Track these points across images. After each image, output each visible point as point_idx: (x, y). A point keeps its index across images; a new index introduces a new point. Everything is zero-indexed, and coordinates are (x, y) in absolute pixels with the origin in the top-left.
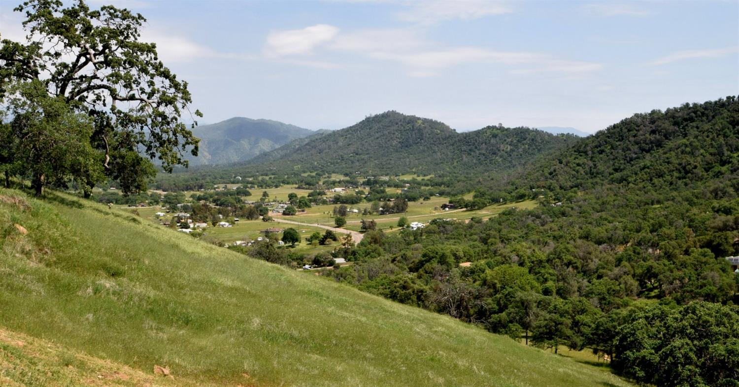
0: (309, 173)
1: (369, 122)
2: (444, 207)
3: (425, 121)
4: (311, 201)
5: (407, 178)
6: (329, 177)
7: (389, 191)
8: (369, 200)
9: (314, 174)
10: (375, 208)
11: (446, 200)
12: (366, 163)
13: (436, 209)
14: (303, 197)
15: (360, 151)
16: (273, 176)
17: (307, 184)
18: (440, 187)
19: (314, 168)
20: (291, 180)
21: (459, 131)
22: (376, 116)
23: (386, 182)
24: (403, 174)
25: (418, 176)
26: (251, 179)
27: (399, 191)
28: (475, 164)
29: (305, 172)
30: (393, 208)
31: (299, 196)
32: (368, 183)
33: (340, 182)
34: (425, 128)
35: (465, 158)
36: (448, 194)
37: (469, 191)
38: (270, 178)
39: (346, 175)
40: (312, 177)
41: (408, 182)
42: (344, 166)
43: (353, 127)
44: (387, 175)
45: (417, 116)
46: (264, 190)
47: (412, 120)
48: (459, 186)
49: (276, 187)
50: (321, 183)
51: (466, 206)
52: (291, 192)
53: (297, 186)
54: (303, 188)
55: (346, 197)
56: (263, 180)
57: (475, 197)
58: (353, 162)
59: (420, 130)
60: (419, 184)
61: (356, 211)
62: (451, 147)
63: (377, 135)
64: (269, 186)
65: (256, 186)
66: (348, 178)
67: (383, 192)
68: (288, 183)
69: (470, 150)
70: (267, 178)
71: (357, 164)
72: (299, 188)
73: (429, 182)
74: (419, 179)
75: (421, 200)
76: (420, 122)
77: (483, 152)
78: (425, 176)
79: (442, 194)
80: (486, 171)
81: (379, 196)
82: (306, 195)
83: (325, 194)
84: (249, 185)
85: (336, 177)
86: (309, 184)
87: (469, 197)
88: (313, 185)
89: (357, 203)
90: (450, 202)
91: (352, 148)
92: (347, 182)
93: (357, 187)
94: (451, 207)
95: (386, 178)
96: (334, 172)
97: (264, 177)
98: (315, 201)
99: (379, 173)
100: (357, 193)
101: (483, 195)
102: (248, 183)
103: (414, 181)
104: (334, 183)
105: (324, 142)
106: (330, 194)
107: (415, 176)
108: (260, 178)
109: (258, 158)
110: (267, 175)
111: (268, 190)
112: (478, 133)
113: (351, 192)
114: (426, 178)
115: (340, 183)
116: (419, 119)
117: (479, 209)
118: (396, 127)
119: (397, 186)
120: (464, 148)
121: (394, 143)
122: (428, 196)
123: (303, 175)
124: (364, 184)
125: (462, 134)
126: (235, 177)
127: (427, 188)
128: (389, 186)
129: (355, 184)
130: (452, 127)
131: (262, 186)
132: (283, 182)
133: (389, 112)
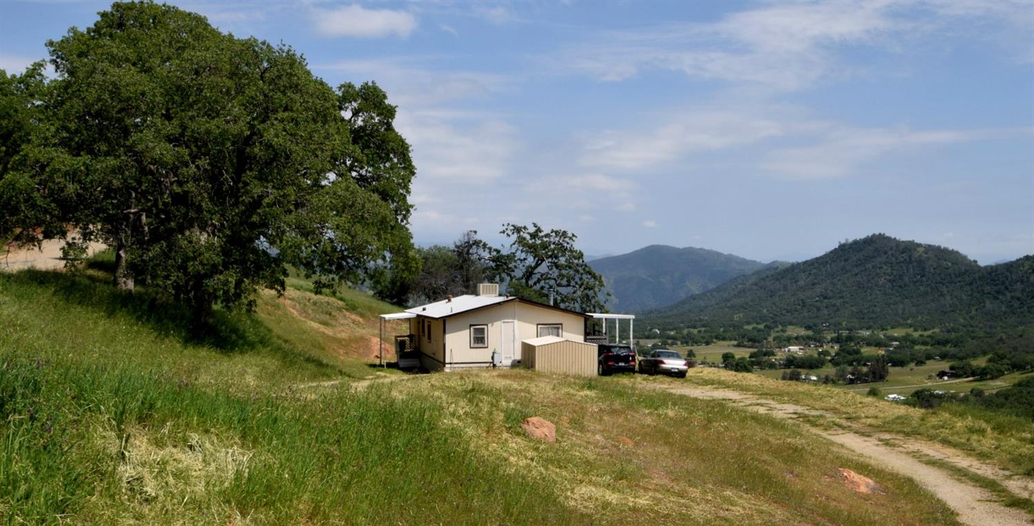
0: (755, 325)
1: (845, 252)
2: (942, 374)
3: (929, 248)
4: (753, 364)
5: (897, 333)
6: (783, 331)
7: (866, 351)
8: (834, 362)
9: (761, 326)
10: (842, 376)
11: (945, 366)
12: (838, 310)
13: (930, 377)
14: (743, 359)
15: (830, 294)
16: (703, 329)
17: (750, 340)
18: (941, 347)
19: (762, 319)
20: (728, 335)
21: (982, 263)
22: (855, 242)
23: (863, 339)
24: (893, 328)
25: (916, 330)
26: (672, 333)
27: (882, 352)
28: (1005, 313)
29: (748, 323)
30: (866, 375)
31: (737, 357)
32: (837, 340)
33: (797, 338)
34: (928, 258)
35: (988, 305)
36: (953, 357)
37: (984, 353)
38: (700, 332)
39: (808, 328)
40: (759, 331)
41: (896, 339)
42: (806, 314)
43: (821, 258)
44: (868, 329)
45: (917, 241)
46: (689, 348)
47: (910, 247)
48: (970, 345)
49: (707, 343)
50: (770, 339)
51: (973, 374)
52: (726, 351)
53: (735, 343)
54: (745, 346)
55: (801, 359)
56: (689, 334)
57: (990, 360)
58: (818, 309)
59: (920, 261)
60: (914, 342)
61: (814, 378)
62: (968, 288)
63: (856, 270)
64: (696, 342)
65: (679, 343)
66: (810, 333)
67: (857, 352)
68: (724, 339)
69: (998, 292)
70: (695, 331)
71: (825, 312)
72: (738, 346)
73: (929, 340)
74: (916, 335)
75: (912, 365)
76: (921, 250)
77: (1018, 294)
78: (925, 330)
79: (944, 357)
80: (1021, 323)
81: (851, 358)
82: (747, 356)
83: (773, 354)
84: (670, 341)
85: (792, 331)
86: (753, 341)
87: (981, 362)
88: (759, 342)
89: (817, 367)
90: (952, 368)
91: (818, 289)
92: (809, 338)
93: (822, 346)
94: (952, 376)
95: (867, 333)
96: (791, 324)
97: (692, 330)
98: (759, 364)
99: (857, 326)
100: (820, 354)
101: (1002, 357)
102: (669, 337)
103: (906, 338)
104: (789, 341)
105: (778, 280)
106: (780, 355)
107: (910, 331)
108: (685, 332)
109: (683, 303)
110: (695, 327)
111: (695, 348)
112: (1010, 267)
113: (813, 352)
114: (926, 333)
115: (797, 340)
116: (919, 245)
117: (992, 379)
118: (883, 258)
119: (879, 344)
120: (987, 289)
121: (882, 281)
122: (923, 360)
123: (746, 327)
124: (832, 340)
125: (986, 267)
126: (650, 330)
127: (924, 348)
128: (869, 344)
129: (819, 341)
130: (971, 258)
131: (687, 343)
132: (717, 338)
133: (874, 235)
